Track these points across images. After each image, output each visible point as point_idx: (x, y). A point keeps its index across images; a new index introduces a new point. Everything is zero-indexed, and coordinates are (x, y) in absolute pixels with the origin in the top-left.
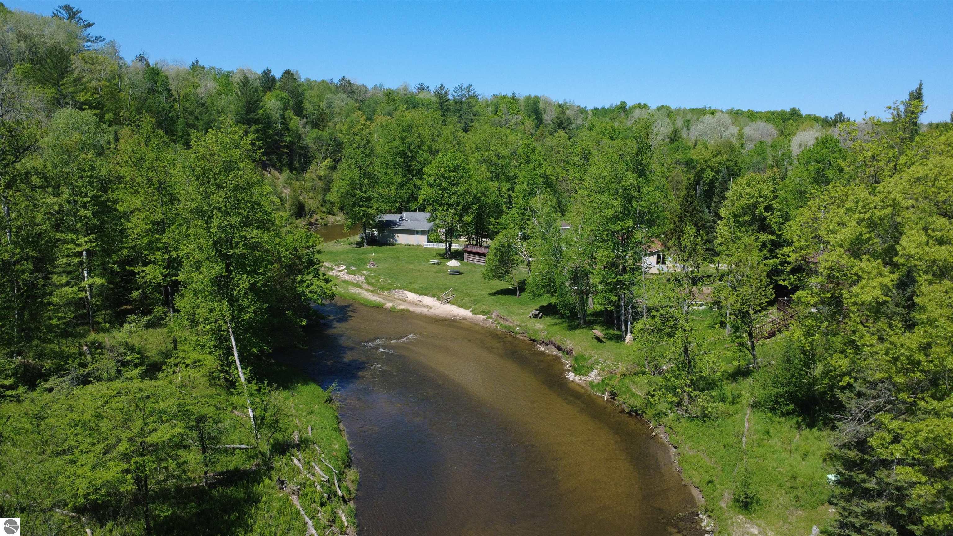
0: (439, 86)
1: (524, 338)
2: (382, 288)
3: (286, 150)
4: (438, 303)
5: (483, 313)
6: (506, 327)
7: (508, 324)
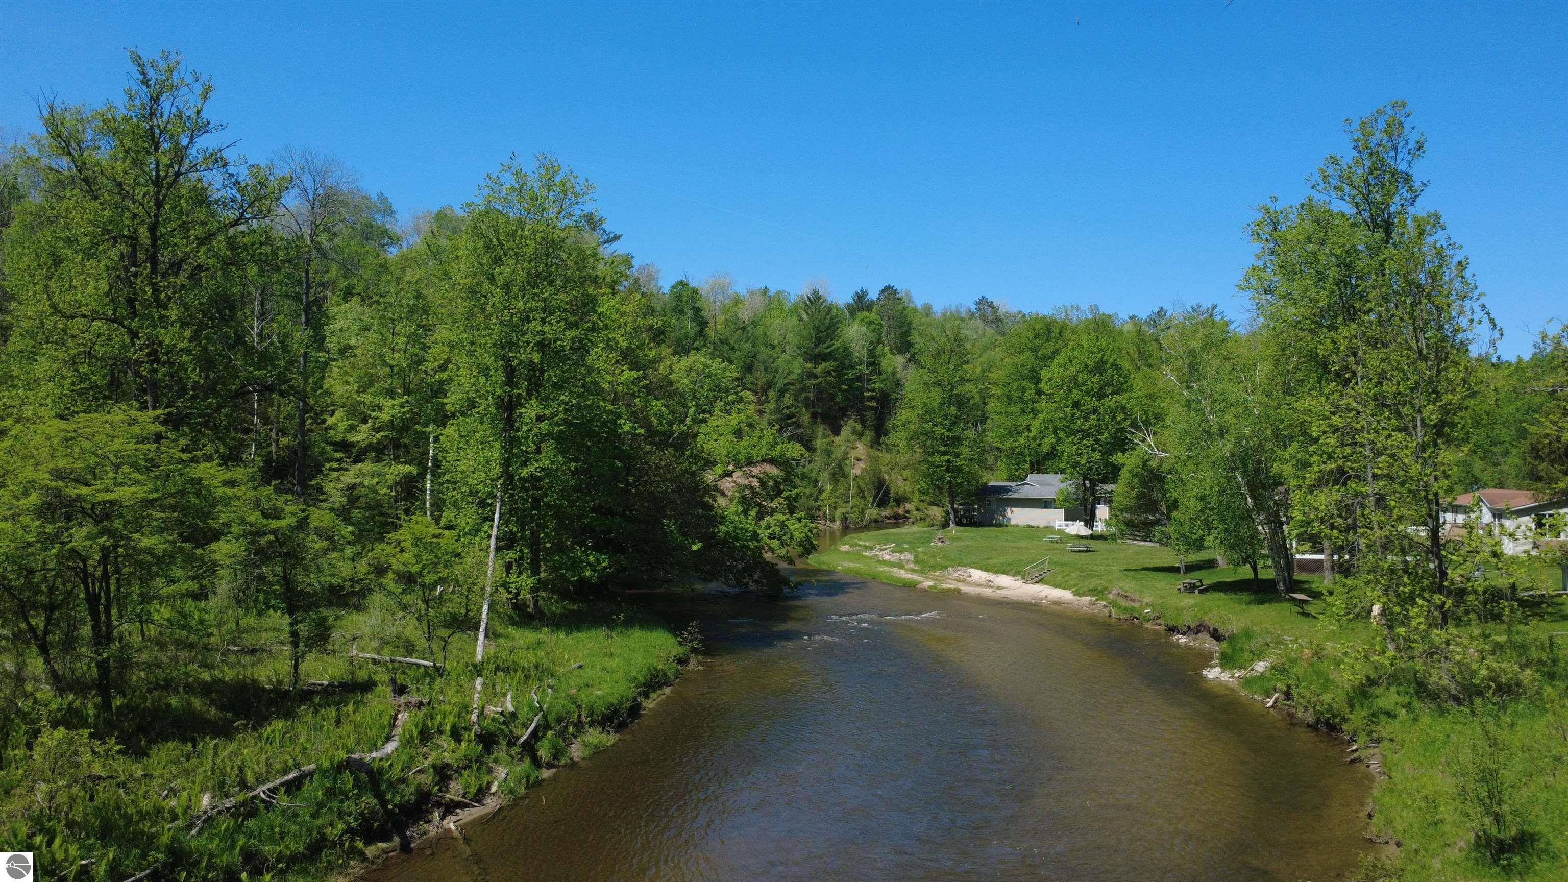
0: (1156, 310)
1: (1157, 627)
2: (933, 568)
3: (874, 404)
4: (1019, 583)
5: (1092, 592)
6: (1125, 609)
7: (1130, 604)
